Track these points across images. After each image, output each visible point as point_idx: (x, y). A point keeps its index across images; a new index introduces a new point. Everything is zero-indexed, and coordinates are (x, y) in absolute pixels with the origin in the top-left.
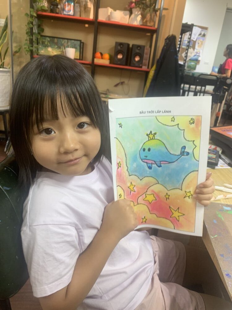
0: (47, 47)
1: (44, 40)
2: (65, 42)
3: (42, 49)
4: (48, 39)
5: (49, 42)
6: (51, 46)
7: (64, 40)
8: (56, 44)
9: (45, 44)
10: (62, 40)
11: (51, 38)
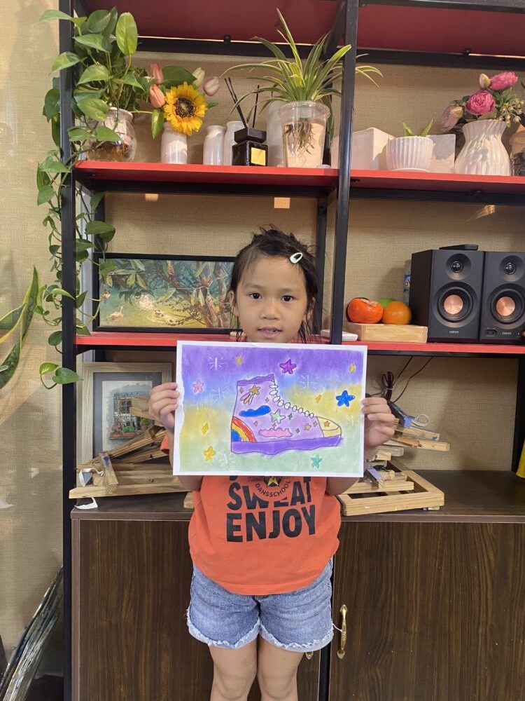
0: (133, 297)
1: (120, 272)
2: (205, 271)
3: (116, 307)
4: (140, 265)
5: (142, 276)
6: (149, 291)
7: (203, 265)
8: (173, 281)
9: (125, 285)
10: (193, 264)
11: (152, 261)
